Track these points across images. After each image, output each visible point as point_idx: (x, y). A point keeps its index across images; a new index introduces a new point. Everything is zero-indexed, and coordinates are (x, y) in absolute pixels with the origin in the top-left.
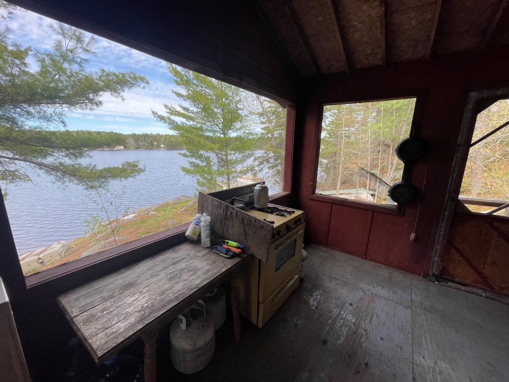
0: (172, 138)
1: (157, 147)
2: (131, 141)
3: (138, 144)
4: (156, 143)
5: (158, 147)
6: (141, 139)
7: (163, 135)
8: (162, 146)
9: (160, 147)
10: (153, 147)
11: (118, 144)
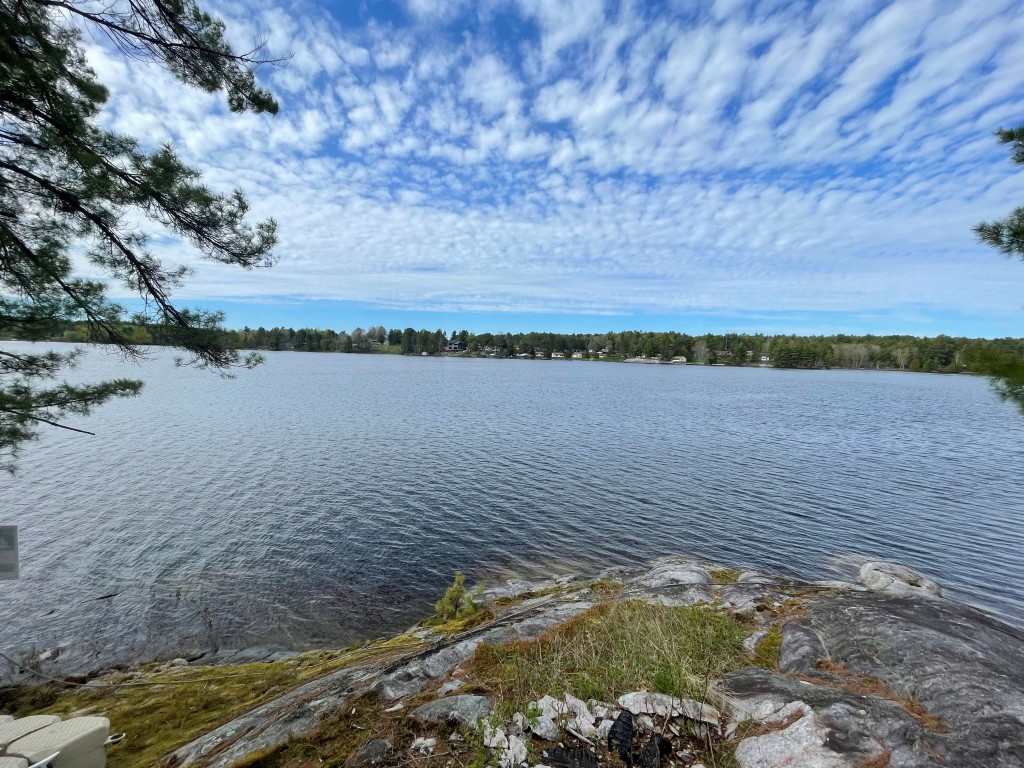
0: (792, 342)
1: (752, 361)
2: (702, 350)
3: (714, 354)
4: (750, 353)
5: (755, 361)
6: (721, 345)
7: (771, 337)
8: (764, 358)
9: (759, 361)
10: (743, 361)
11: (677, 353)
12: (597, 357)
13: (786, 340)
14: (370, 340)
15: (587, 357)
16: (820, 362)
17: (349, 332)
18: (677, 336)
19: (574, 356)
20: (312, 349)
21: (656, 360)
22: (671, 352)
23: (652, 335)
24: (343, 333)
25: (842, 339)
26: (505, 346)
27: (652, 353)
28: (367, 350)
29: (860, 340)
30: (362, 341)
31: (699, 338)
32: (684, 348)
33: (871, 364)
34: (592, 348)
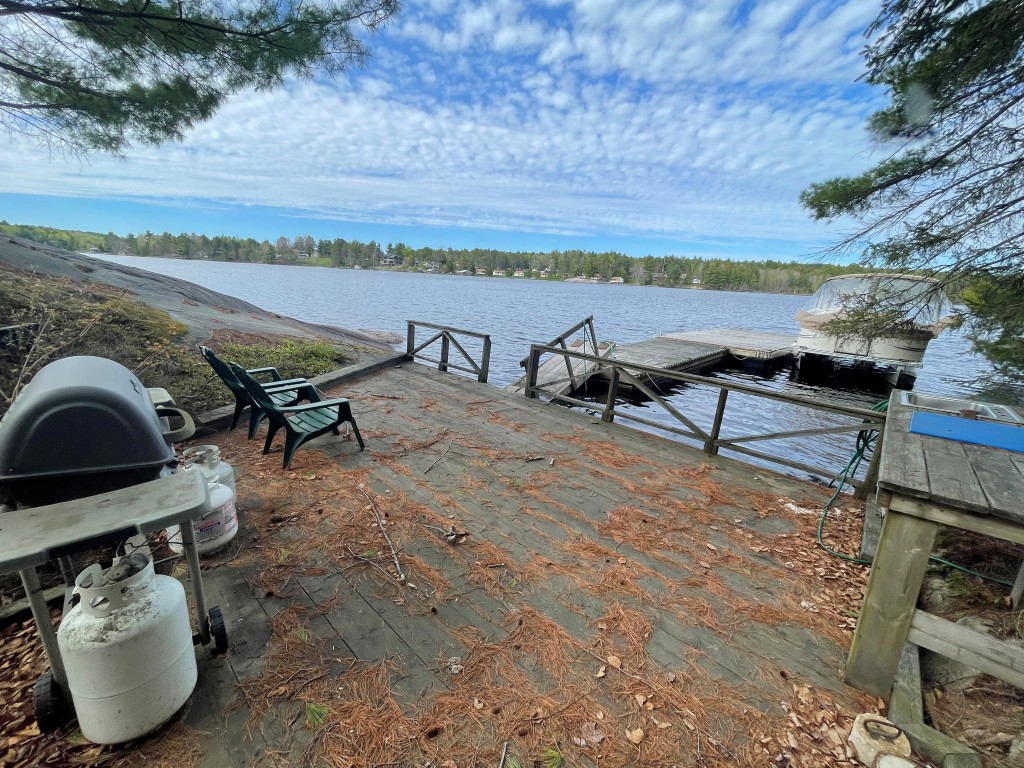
0: (723, 266)
1: (685, 284)
2: (639, 271)
3: (651, 276)
4: (684, 276)
5: (688, 283)
6: (659, 266)
8: (696, 281)
9: (691, 284)
10: (677, 284)
11: (616, 274)
12: (538, 276)
13: (718, 263)
14: (296, 251)
15: (529, 275)
16: (745, 286)
17: (273, 243)
18: (617, 256)
19: (516, 275)
20: (229, 259)
21: (594, 280)
22: (610, 272)
23: (593, 255)
24: (266, 242)
25: (770, 265)
26: (444, 262)
27: (592, 273)
28: (293, 262)
29: (785, 266)
30: (287, 252)
31: (640, 260)
32: (622, 269)
33: (790, 289)
34: (535, 267)
